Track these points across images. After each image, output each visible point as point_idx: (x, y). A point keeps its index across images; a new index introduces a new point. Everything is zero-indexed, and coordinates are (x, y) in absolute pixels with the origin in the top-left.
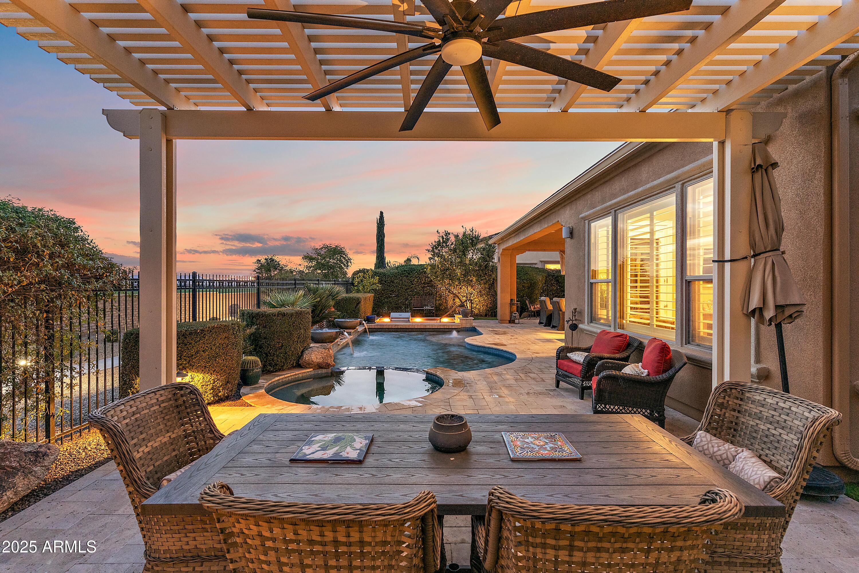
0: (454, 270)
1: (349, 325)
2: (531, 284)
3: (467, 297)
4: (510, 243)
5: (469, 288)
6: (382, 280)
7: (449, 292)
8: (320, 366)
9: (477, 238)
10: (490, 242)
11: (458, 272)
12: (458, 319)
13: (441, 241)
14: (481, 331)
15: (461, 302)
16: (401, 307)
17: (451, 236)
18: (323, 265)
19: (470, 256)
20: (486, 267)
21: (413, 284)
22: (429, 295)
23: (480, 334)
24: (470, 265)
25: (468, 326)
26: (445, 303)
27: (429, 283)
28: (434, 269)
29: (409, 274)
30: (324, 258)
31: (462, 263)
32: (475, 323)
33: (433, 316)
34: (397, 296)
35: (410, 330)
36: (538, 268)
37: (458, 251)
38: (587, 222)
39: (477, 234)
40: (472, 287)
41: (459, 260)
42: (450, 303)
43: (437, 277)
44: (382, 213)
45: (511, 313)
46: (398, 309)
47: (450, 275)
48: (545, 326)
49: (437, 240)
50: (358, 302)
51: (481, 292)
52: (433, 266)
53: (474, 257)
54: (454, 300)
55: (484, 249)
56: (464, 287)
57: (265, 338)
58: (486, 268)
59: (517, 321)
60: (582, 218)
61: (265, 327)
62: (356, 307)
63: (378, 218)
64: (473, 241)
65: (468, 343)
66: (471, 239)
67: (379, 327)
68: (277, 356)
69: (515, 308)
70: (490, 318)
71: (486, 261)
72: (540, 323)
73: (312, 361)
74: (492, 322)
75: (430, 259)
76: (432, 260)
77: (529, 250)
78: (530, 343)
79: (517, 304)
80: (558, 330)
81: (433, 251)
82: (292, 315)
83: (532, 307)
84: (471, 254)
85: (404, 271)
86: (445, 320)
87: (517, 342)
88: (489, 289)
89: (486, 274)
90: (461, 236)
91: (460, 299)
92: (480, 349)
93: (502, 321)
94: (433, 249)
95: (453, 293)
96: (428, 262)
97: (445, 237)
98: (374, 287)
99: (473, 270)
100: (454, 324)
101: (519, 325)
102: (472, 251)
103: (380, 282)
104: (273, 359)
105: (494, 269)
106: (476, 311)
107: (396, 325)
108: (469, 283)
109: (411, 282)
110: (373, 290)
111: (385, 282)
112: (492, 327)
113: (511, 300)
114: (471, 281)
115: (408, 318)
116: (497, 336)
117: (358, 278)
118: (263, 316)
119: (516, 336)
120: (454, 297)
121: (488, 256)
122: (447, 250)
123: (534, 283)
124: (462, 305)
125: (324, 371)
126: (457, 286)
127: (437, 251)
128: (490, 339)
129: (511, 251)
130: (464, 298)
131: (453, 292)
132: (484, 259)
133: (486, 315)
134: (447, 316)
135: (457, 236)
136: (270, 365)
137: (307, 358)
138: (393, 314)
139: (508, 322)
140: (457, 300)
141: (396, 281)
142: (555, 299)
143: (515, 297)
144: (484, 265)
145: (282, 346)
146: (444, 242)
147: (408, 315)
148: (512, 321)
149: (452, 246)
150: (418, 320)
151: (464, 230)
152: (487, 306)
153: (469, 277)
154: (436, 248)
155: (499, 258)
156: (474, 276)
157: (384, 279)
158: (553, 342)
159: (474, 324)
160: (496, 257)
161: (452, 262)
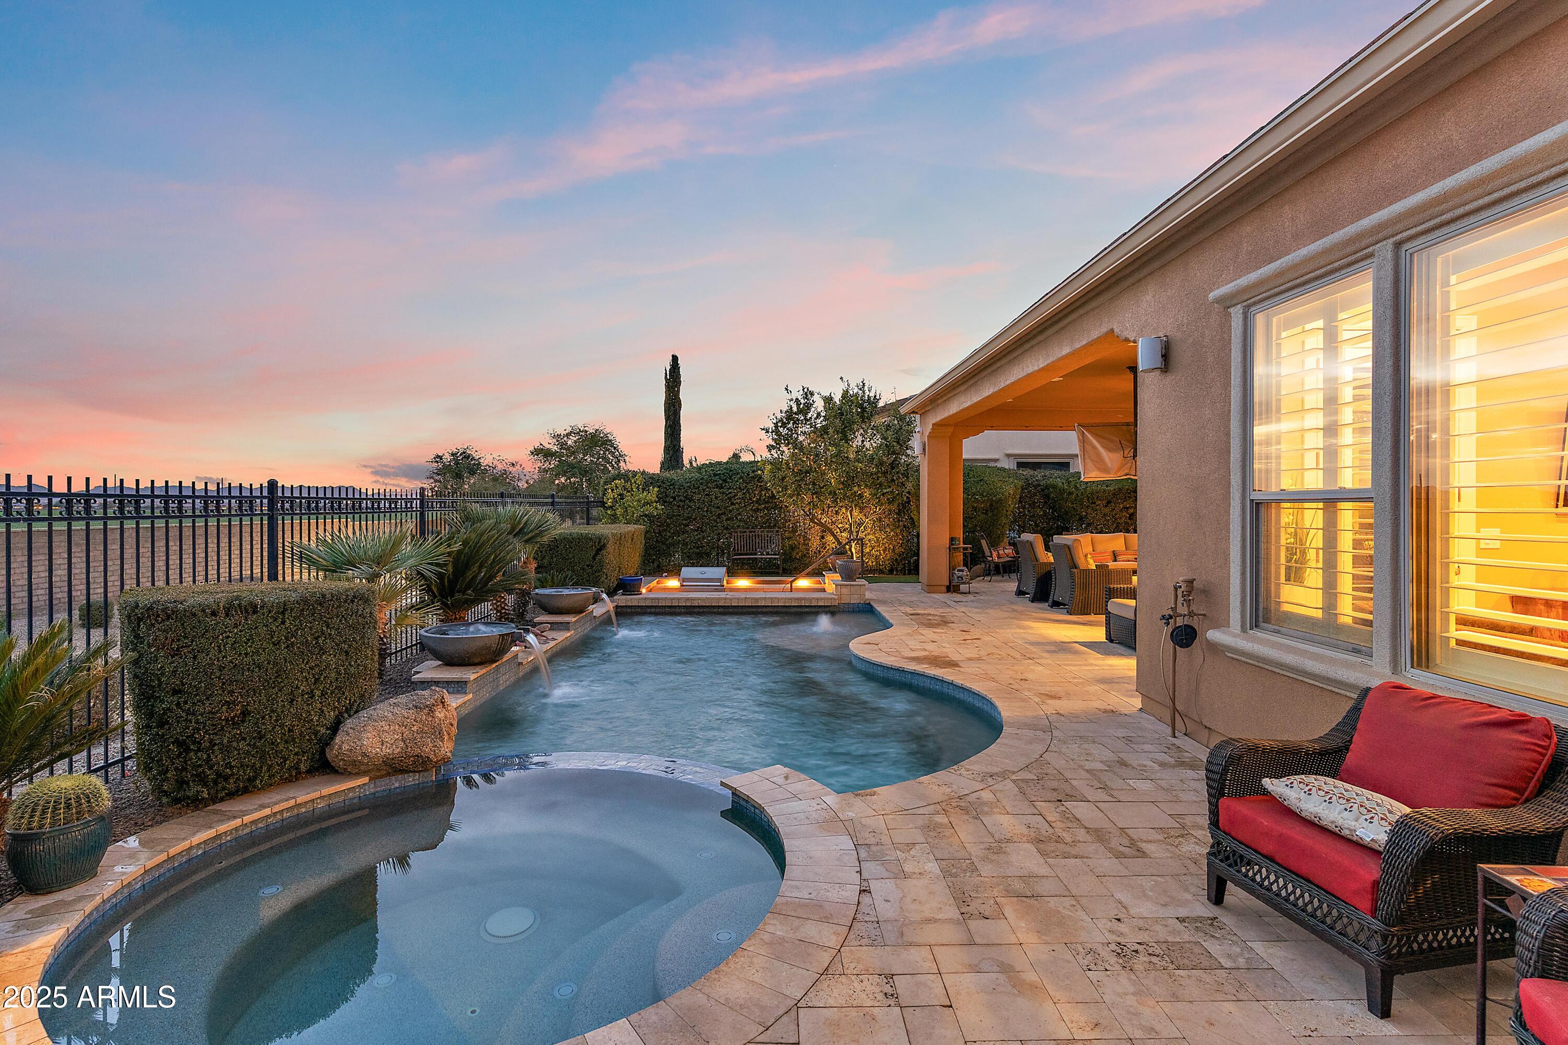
0: (823, 474)
1: (564, 603)
2: (991, 505)
3: (851, 532)
4: (954, 407)
5: (855, 513)
6: (667, 496)
7: (812, 520)
8: (393, 767)
9: (873, 402)
10: (903, 410)
11: (832, 477)
12: (831, 582)
13: (795, 409)
14: (887, 616)
15: (839, 543)
16: (708, 555)
17: (816, 397)
18: (572, 466)
19: (858, 442)
20: (893, 465)
21: (733, 504)
22: (770, 527)
23: (887, 625)
24: (858, 461)
25: (855, 600)
26: (804, 544)
27: (767, 502)
28: (779, 469)
29: (725, 481)
30: (573, 453)
31: (841, 459)
32: (871, 592)
33: (777, 574)
34: (700, 530)
35: (721, 610)
36: (1004, 469)
37: (831, 431)
38: (1236, 312)
39: (872, 394)
40: (862, 509)
41: (833, 450)
42: (815, 543)
43: (785, 488)
44: (675, 358)
45: (952, 568)
46: (700, 558)
47: (814, 484)
48: (1032, 602)
49: (785, 408)
50: (599, 545)
51: (880, 520)
52: (776, 464)
53: (867, 444)
54: (823, 537)
55: (888, 427)
56: (844, 510)
57: (175, 692)
58: (893, 468)
59: (963, 587)
60: (1218, 301)
61: (176, 653)
62: (594, 558)
63: (668, 368)
64: (863, 409)
65: (856, 657)
66: (861, 406)
67: (648, 603)
68: (226, 749)
69: (960, 557)
70: (902, 578)
71: (894, 453)
72: (1020, 593)
73: (364, 755)
74: (908, 588)
75: (770, 448)
76: (773, 452)
77: (992, 428)
78: (1018, 656)
79: (965, 549)
80: (1070, 613)
81: (776, 431)
82: (284, 609)
83: (995, 554)
84: (860, 438)
85: (715, 475)
86: (803, 583)
87: (983, 653)
88: (898, 514)
89: (893, 480)
90: (837, 398)
91: (835, 536)
92: (891, 675)
93: (931, 588)
94: (776, 426)
95: (820, 524)
96: (766, 455)
97: (802, 401)
98: (649, 510)
99: (864, 473)
100: (821, 595)
101: (970, 597)
102: (862, 431)
103: (662, 499)
104: (209, 760)
105: (912, 471)
106: (871, 563)
107: (687, 599)
108: (857, 501)
109: (730, 499)
110: (646, 515)
111: (674, 498)
112: (911, 604)
113: (952, 539)
114: (861, 496)
115: (720, 580)
116: (929, 633)
117: (612, 490)
118: (169, 617)
119: (975, 633)
120: (823, 531)
121: (898, 443)
122: (807, 428)
123: (1000, 500)
124: (841, 552)
125: (411, 780)
126: (829, 507)
127: (784, 431)
128: (913, 644)
129: (951, 430)
130: (844, 534)
131: (819, 520)
132: (888, 449)
133: (891, 571)
134: (809, 575)
135: (828, 400)
136: (202, 779)
137: (345, 747)
138: (687, 572)
139: (944, 589)
140: (830, 538)
141: (696, 497)
142: (1057, 539)
143: (960, 534)
144: (890, 461)
145: (245, 713)
146: (800, 411)
147: (720, 572)
148: (952, 588)
149: (819, 421)
150: (743, 583)
151: (843, 386)
152: (894, 550)
153: (856, 489)
154: (784, 425)
155: (924, 445)
156: (866, 486)
157: (671, 492)
158: (1076, 652)
159: (868, 595)
160: (916, 443)
161: (817, 455)
